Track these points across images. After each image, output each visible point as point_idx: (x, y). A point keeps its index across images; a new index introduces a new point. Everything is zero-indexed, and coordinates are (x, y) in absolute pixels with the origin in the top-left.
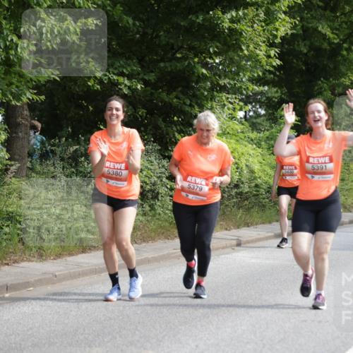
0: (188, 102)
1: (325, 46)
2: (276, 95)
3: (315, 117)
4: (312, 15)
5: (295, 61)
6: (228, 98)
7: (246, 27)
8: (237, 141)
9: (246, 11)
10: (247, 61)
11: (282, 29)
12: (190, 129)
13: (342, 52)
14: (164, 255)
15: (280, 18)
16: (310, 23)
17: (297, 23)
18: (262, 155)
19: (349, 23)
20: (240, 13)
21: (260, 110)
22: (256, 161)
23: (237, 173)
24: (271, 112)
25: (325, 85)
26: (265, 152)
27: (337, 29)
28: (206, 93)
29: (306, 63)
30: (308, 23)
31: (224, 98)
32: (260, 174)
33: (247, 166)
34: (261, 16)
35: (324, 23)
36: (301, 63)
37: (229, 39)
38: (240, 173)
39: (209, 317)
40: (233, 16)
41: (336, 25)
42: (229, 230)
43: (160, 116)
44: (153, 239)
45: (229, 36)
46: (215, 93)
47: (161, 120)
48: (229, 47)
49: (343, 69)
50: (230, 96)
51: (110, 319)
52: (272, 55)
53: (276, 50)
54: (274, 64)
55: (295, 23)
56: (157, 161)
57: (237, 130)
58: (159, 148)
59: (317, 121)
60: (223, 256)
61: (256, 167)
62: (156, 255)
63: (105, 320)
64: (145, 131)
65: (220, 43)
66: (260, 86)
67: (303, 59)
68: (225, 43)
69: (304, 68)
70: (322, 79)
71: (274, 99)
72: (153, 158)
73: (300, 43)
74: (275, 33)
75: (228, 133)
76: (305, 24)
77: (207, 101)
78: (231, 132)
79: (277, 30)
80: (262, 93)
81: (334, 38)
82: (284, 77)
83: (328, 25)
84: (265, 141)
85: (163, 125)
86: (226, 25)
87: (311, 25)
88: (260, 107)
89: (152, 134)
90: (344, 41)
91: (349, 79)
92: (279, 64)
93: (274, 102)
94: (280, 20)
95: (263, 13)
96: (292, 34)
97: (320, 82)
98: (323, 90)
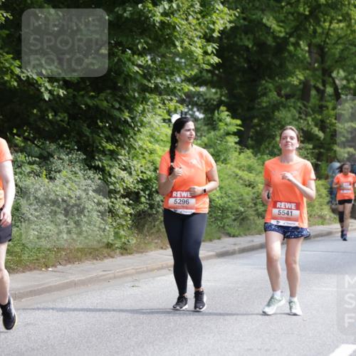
0: (117, 105)
1: (270, 41)
2: (215, 97)
4: (253, 6)
5: (235, 57)
7: (179, 20)
10: (181, 58)
11: (222, 22)
12: (119, 135)
13: (288, 48)
14: (92, 278)
15: (217, 9)
16: (254, 15)
17: (237, 14)
19: (295, 15)
21: (197, 113)
25: (270, 85)
27: (282, 22)
28: (136, 95)
29: (248, 60)
30: (251, 14)
31: (157, 100)
34: (196, 7)
35: (269, 14)
36: (242, 60)
37: (160, 33)
39: (143, 346)
40: (165, 9)
41: (282, 16)
42: (165, 249)
43: (84, 122)
44: (80, 260)
45: (161, 30)
46: (147, 95)
47: (85, 125)
48: (160, 41)
49: (290, 66)
51: (33, 349)
52: (210, 52)
53: (214, 45)
54: (212, 61)
55: (235, 15)
56: (82, 172)
58: (85, 157)
60: (159, 278)
62: (83, 278)
63: (26, 351)
64: (68, 138)
65: (150, 38)
66: (196, 86)
67: (245, 56)
68: (156, 39)
69: (246, 65)
70: (266, 78)
71: (212, 102)
72: (76, 169)
74: (212, 26)
75: (162, 140)
77: (138, 102)
79: (214, 23)
80: (199, 94)
81: (280, 32)
82: (223, 75)
83: (274, 17)
85: (87, 132)
86: (158, 18)
87: (254, 17)
88: (198, 110)
89: (76, 142)
90: (291, 35)
91: (297, 78)
92: (217, 61)
93: (213, 104)
94: (217, 12)
95: (198, 4)
96: (231, 27)
97: (264, 82)
98: (268, 90)
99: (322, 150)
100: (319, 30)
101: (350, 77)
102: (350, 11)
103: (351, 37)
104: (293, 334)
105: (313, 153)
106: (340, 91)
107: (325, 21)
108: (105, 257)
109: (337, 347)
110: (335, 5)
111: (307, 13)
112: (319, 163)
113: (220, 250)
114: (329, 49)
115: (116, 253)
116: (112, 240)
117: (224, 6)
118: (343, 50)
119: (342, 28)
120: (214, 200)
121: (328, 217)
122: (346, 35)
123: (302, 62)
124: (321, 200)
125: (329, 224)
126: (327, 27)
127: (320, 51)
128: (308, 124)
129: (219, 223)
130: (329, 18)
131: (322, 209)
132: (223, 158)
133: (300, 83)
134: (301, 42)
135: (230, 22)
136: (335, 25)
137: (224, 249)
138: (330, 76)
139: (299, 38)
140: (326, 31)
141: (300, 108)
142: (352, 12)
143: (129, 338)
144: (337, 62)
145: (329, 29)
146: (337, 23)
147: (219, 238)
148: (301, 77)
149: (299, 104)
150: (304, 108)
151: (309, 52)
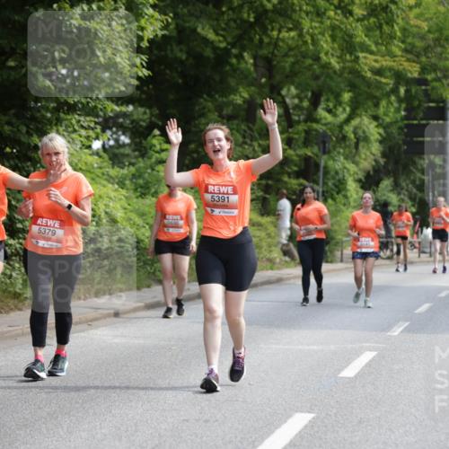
0: (24, 129)
1: (208, 53)
2: (144, 117)
3: (214, 146)
4: (189, 11)
5: (168, 72)
6: (79, 121)
8: (93, 179)
9: (101, 4)
11: (152, 29)
12: (29, 164)
13: (230, 60)
15: (146, 14)
16: (189, 22)
17: (170, 20)
18: (126, 198)
19: (238, 21)
20: (94, 7)
21: (123, 138)
22: (118, 206)
23: (94, 223)
24: (138, 140)
25: (210, 104)
26: (131, 194)
27: (223, 29)
28: (49, 115)
29: (183, 75)
30: (183, 20)
31: (74, 121)
32: (124, 223)
33: (106, 213)
34: (121, 10)
36: (175, 75)
38: (97, 223)
40: (84, 11)
41: (222, 23)
46: (62, 115)
49: (232, 82)
50: (82, 118)
52: (138, 64)
53: (143, 57)
54: (140, 74)
55: (167, 20)
57: (92, 165)
59: (217, 151)
61: (119, 215)
66: (122, 105)
67: (179, 69)
69: (180, 81)
70: (205, 96)
71: (141, 123)
73: (174, 47)
74: (140, 33)
75: (81, 169)
76: (180, 22)
77: (50, 125)
78: (84, 168)
79: (142, 29)
80: (124, 115)
81: (220, 41)
83: (211, 26)
84: (131, 180)
88: (124, 134)
90: (233, 45)
91: (241, 96)
92: (146, 74)
93: (141, 126)
94: (146, 17)
95: (123, 7)
96: (163, 36)
97: (202, 100)
98: (206, 110)
99: (270, 182)
100: (266, 40)
101: (303, 95)
102: (300, 20)
103: (303, 49)
104: (237, 400)
105: (259, 184)
106: (291, 111)
107: (272, 30)
108: (12, 309)
109: (289, 416)
110: (284, 12)
111: (252, 20)
112: (268, 196)
113: (150, 301)
114: (278, 62)
115: (24, 304)
116: (20, 289)
117: (154, 10)
118: (293, 64)
119: (293, 38)
120: (142, 241)
121: (278, 260)
122: (297, 46)
123: (246, 77)
124: (269, 240)
125: (279, 269)
126: (275, 37)
127: (267, 65)
128: (254, 150)
129: (149, 268)
130: (278, 26)
131: (271, 251)
132: (153, 190)
133: (244, 102)
134: (245, 54)
135: (161, 30)
136: (284, 34)
137: (156, 300)
138: (279, 94)
139: (243, 49)
140: (273, 41)
141: (245, 131)
142: (304, 21)
143: (40, 408)
144: (287, 77)
145: (278, 38)
146: (287, 32)
147: (149, 287)
148: (246, 95)
149: (243, 127)
150: (248, 132)
151: (255, 65)
